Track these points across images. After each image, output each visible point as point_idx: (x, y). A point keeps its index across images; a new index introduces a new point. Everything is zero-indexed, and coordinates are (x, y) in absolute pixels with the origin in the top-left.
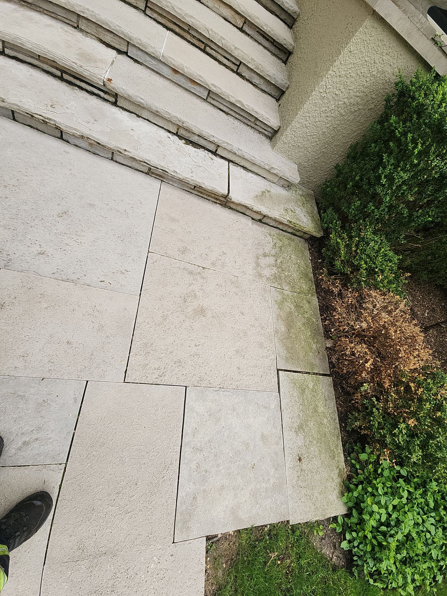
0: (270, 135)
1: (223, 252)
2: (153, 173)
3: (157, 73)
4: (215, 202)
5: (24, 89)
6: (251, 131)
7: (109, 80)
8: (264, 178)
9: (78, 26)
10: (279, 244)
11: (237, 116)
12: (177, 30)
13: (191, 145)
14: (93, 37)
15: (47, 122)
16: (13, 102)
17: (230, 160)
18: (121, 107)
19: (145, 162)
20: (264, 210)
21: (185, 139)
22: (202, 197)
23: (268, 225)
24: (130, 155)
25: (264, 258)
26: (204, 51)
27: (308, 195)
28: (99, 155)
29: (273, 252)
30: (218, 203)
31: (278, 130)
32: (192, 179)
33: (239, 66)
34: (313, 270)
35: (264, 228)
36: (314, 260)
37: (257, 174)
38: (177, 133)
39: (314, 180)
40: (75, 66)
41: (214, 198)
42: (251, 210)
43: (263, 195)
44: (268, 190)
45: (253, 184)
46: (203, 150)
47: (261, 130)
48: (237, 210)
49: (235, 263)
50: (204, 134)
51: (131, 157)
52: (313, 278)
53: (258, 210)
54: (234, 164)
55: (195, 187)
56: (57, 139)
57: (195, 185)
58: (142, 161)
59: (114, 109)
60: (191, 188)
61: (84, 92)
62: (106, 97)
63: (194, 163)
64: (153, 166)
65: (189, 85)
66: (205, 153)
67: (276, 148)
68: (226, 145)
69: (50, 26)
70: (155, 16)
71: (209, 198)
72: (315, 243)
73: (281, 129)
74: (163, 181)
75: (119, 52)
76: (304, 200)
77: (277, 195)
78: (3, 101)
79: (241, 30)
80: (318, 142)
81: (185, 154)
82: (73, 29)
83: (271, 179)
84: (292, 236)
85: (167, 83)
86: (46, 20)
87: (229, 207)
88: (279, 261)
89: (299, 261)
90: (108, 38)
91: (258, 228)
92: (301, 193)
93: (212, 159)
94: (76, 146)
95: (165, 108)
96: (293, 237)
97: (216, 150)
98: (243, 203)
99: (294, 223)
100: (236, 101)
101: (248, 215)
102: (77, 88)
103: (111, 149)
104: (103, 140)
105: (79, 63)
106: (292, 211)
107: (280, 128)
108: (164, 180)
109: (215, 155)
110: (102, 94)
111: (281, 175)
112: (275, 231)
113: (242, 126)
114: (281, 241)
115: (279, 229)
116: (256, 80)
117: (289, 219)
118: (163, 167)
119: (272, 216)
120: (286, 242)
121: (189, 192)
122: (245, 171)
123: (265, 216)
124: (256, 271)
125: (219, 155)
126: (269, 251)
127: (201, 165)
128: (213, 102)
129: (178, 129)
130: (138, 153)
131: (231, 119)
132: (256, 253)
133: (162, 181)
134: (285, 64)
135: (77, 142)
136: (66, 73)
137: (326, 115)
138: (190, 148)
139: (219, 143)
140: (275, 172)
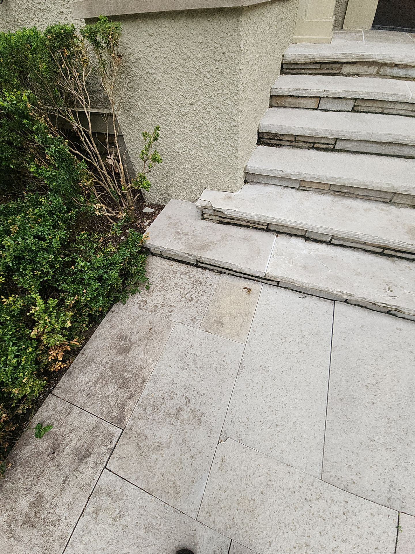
9: (391, 201)
14: (406, 206)
15: (387, 307)
56: (385, 314)
94: (404, 318)
136: (388, 249)
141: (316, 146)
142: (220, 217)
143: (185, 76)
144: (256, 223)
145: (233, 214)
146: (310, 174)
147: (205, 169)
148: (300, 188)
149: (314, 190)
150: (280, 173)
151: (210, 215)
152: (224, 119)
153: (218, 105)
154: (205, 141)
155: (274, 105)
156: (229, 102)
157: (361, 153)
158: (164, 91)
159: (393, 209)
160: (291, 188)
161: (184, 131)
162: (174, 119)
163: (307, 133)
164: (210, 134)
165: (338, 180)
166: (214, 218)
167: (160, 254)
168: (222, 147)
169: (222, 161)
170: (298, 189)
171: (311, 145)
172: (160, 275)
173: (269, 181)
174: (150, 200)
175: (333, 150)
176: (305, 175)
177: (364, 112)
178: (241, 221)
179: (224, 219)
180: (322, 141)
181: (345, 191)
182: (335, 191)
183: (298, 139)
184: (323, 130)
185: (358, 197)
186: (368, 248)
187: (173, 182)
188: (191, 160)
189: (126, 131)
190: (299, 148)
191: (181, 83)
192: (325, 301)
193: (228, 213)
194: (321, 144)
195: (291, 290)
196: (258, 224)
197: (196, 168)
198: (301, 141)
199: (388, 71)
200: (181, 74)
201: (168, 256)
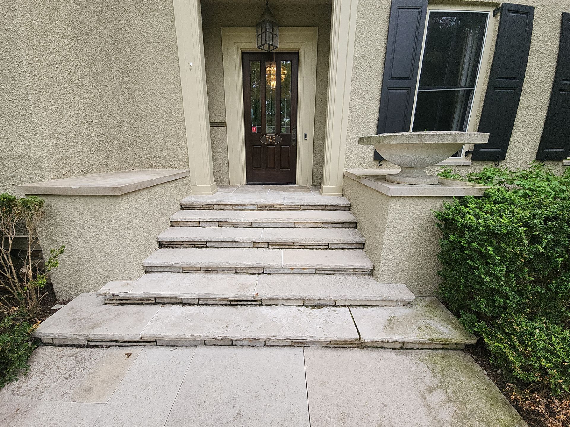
0: (370, 273)
1: (383, 404)
2: (295, 343)
3: (282, 274)
4: (352, 347)
5: (211, 323)
6: (355, 277)
7: (257, 294)
8: (384, 306)
9: (236, 272)
10: (438, 369)
11: (340, 273)
12: (287, 247)
13: (316, 307)
14: (245, 273)
15: (224, 339)
16: (205, 335)
17: (349, 305)
18: (265, 305)
19: (288, 339)
20: (400, 338)
21: (311, 306)
22: (339, 347)
23: (412, 349)
24: (277, 338)
25: (431, 395)
26: (305, 248)
27: (433, 302)
28: (256, 346)
29: (437, 382)
30: (355, 347)
31: (374, 268)
32: (326, 337)
33: (328, 245)
34: (498, 387)
35: (410, 356)
36: (492, 373)
37: (375, 306)
38: (304, 304)
39: (428, 288)
40: (237, 296)
41: (350, 344)
42: (388, 342)
43: (391, 323)
44: (393, 315)
45: (376, 317)
46: (326, 307)
47: (361, 273)
48: (375, 346)
49: (402, 414)
50: (322, 297)
51: (278, 339)
52: (506, 399)
53: (393, 340)
54: (353, 307)
55: (330, 342)
56: (230, 346)
57: (330, 340)
58: (286, 339)
59: (262, 308)
60: (328, 344)
61: (243, 306)
62: (256, 303)
63: (322, 322)
64: (294, 340)
65: (302, 271)
66: (328, 308)
67: (379, 280)
68: (341, 297)
69: (222, 279)
70: (274, 247)
71: (345, 346)
72: (477, 349)
73: (376, 267)
74: (305, 347)
75: (259, 274)
76: (432, 309)
77: (404, 317)
78: (200, 337)
79: (322, 227)
80: (409, 263)
81: (314, 317)
82: (234, 274)
83: (390, 305)
84: (446, 351)
85: (289, 276)
86: (219, 276)
87: (366, 347)
88: (450, 392)
89: (474, 383)
90: (252, 271)
91: (404, 357)
92: (424, 304)
93: (335, 311)
94: (241, 346)
95: (292, 294)
96: (448, 353)
97: (336, 303)
98: (377, 340)
99: (437, 339)
100: (335, 266)
101: (387, 347)
102: (239, 306)
103: (264, 339)
104: (257, 335)
105: (240, 293)
106: (426, 327)
107: (374, 267)
108: (305, 345)
109: (336, 307)
110: (253, 303)
111: (396, 299)
112: (424, 354)
113: (346, 277)
114: (437, 363)
115: (426, 349)
116: (342, 246)
117: (428, 337)
118: (301, 337)
119: (411, 341)
120: (444, 362)
121: (327, 347)
122: (365, 309)
123: (404, 343)
124: (431, 418)
125: (339, 305)
126: (431, 382)
127: (328, 321)
128: (320, 272)
129: (304, 302)
130: (282, 335)
131: (337, 277)
132: (418, 390)
133: (303, 347)
134: (357, 229)
135: (242, 344)
136: (233, 301)
137: (402, 247)
138: (316, 310)
139: (335, 298)
140: (389, 299)
141: (196, 246)
142: (118, 300)
143: (91, 219)
144: (146, 300)
145: (126, 296)
146: (184, 263)
147: (109, 267)
148: (184, 271)
149: (192, 271)
150: (166, 264)
151: (110, 300)
152: (118, 238)
153: (113, 231)
154: (107, 250)
155: (174, 225)
156: (119, 230)
157: (222, 248)
158: (76, 226)
159: (237, 276)
160: (178, 272)
161: (91, 246)
162: (84, 240)
163: (187, 240)
164: (110, 246)
165: (202, 264)
166: (114, 301)
167: (52, 342)
168: (119, 253)
169: (120, 261)
170: (182, 272)
171: (194, 246)
172: (44, 362)
173: (163, 270)
174: (62, 298)
175: (207, 247)
176: (182, 264)
177: (225, 227)
178: (135, 300)
179: (122, 301)
180: (199, 243)
181: (210, 270)
182: (205, 271)
183: (184, 243)
184: (196, 238)
185: (218, 272)
186: (222, 303)
187: (83, 279)
188: (98, 262)
189: (45, 249)
190: (187, 248)
191: (88, 222)
192: (190, 348)
193: (122, 295)
194: (199, 244)
195: (166, 346)
196: (148, 300)
197: (102, 267)
198: (187, 244)
199: (237, 207)
200: (88, 218)
201: (60, 342)
